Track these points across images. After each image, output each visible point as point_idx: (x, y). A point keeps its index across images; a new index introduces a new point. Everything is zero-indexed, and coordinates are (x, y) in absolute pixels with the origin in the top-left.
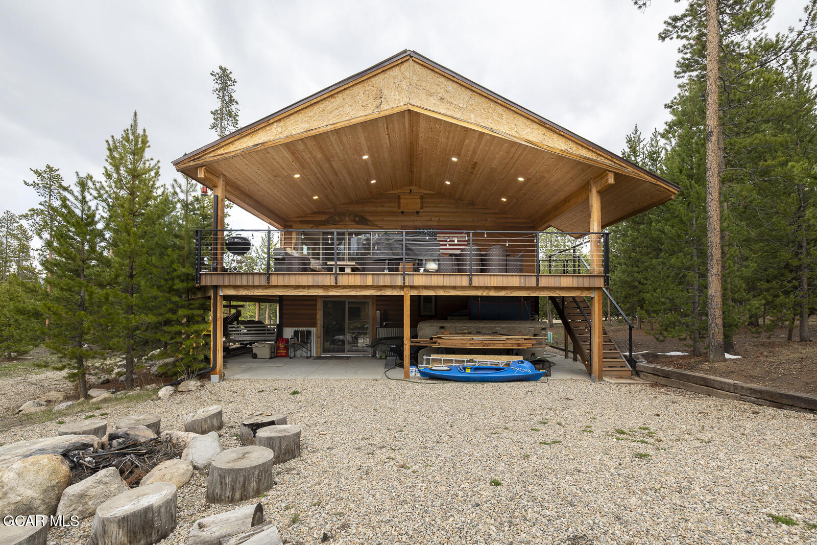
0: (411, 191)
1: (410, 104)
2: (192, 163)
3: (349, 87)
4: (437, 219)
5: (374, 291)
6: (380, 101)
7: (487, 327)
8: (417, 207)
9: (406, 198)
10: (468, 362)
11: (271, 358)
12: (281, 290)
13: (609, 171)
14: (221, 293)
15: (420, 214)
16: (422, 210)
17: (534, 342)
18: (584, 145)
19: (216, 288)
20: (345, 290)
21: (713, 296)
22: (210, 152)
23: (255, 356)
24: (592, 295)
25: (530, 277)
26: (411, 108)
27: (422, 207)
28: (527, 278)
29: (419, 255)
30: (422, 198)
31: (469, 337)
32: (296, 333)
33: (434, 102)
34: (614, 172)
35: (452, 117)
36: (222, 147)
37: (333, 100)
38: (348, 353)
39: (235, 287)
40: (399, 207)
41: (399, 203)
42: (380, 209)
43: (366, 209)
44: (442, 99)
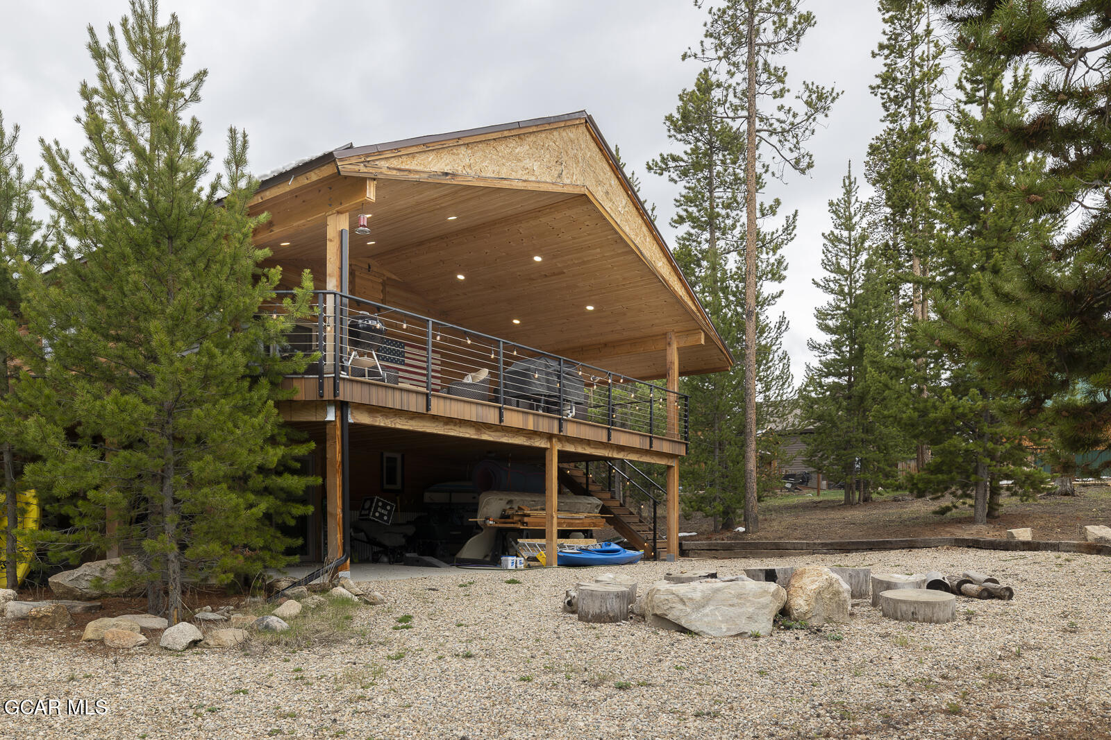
0: (369, 267)
1: (587, 188)
6: (560, 168)
9: (363, 279)
14: (351, 419)
21: (751, 471)
24: (673, 464)
26: (587, 193)
30: (384, 284)
33: (601, 193)
35: (616, 223)
44: (607, 193)
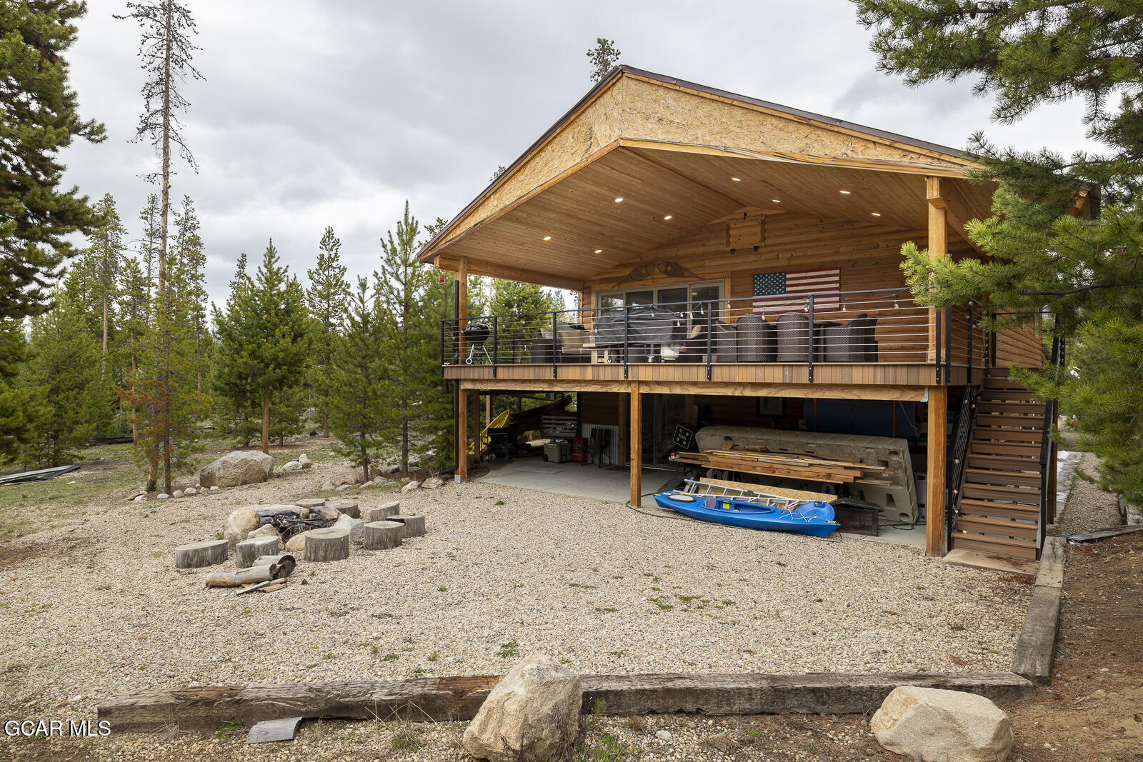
0: (745, 214)
1: (622, 139)
2: (430, 254)
3: (558, 135)
4: (788, 255)
5: (599, 387)
6: (589, 143)
7: (794, 443)
8: (756, 240)
9: (738, 228)
10: (745, 494)
11: (561, 462)
12: (510, 384)
13: (928, 177)
14: (462, 388)
15: (760, 250)
16: (763, 244)
17: (858, 474)
18: (876, 140)
19: (458, 381)
20: (570, 385)
22: (443, 239)
23: (546, 459)
24: (924, 400)
25: (799, 369)
26: (622, 143)
27: (764, 239)
28: (795, 369)
29: (645, 338)
30: (763, 223)
31: (750, 455)
32: (594, 431)
33: (650, 126)
34: (938, 177)
35: (672, 143)
36: (451, 232)
37: (543, 154)
38: (658, 465)
39: (473, 381)
40: (728, 243)
41: (728, 236)
42: (701, 250)
43: (682, 252)
44: (660, 120)
